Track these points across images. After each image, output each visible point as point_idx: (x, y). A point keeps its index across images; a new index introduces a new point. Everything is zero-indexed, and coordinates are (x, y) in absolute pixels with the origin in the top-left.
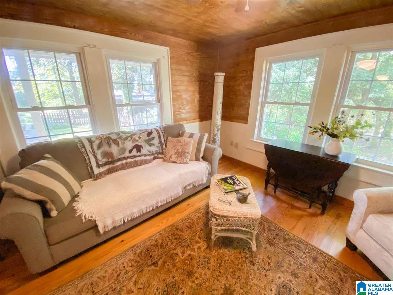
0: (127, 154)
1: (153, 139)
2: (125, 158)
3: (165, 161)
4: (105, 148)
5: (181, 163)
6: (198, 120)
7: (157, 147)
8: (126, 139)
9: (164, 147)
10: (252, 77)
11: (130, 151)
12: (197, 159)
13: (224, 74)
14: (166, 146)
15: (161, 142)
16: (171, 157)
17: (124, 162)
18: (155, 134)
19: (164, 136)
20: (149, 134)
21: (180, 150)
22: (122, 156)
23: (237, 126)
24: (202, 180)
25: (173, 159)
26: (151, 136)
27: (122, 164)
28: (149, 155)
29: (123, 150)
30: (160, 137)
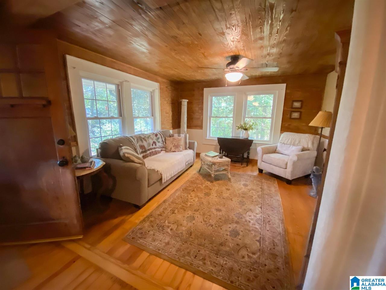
0: (151, 147)
1: (158, 138)
2: (151, 149)
3: (166, 151)
4: (140, 143)
5: (178, 151)
6: (172, 128)
7: (162, 143)
8: (148, 138)
9: (164, 143)
10: (203, 103)
11: (153, 145)
12: (186, 149)
13: (188, 101)
14: (166, 143)
15: (162, 140)
16: (171, 149)
17: (151, 151)
18: (159, 136)
19: (164, 136)
20: (156, 135)
21: (176, 144)
22: (149, 148)
23: (195, 131)
24: (192, 159)
25: (173, 149)
26: (158, 137)
27: (150, 153)
28: (160, 148)
29: (149, 144)
30: (162, 137)
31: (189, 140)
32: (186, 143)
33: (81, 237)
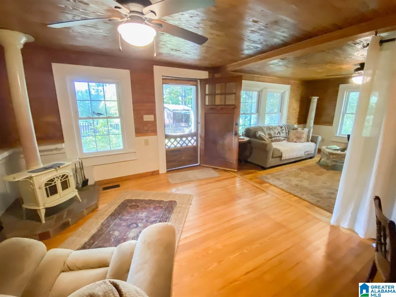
0: (276, 135)
1: (283, 130)
2: (276, 137)
3: (288, 141)
4: (269, 132)
5: (299, 142)
6: (297, 123)
7: (285, 134)
8: (275, 128)
9: (288, 135)
11: (277, 134)
12: (308, 141)
13: (318, 97)
14: (289, 134)
15: (286, 132)
16: (293, 139)
17: (276, 138)
18: (284, 128)
19: (288, 129)
20: (281, 127)
21: (298, 136)
22: (275, 136)
24: (312, 151)
25: (295, 140)
26: (282, 129)
27: (275, 139)
28: (283, 137)
29: (275, 133)
30: (286, 130)
31: (312, 134)
32: (308, 136)
33: (236, 171)
